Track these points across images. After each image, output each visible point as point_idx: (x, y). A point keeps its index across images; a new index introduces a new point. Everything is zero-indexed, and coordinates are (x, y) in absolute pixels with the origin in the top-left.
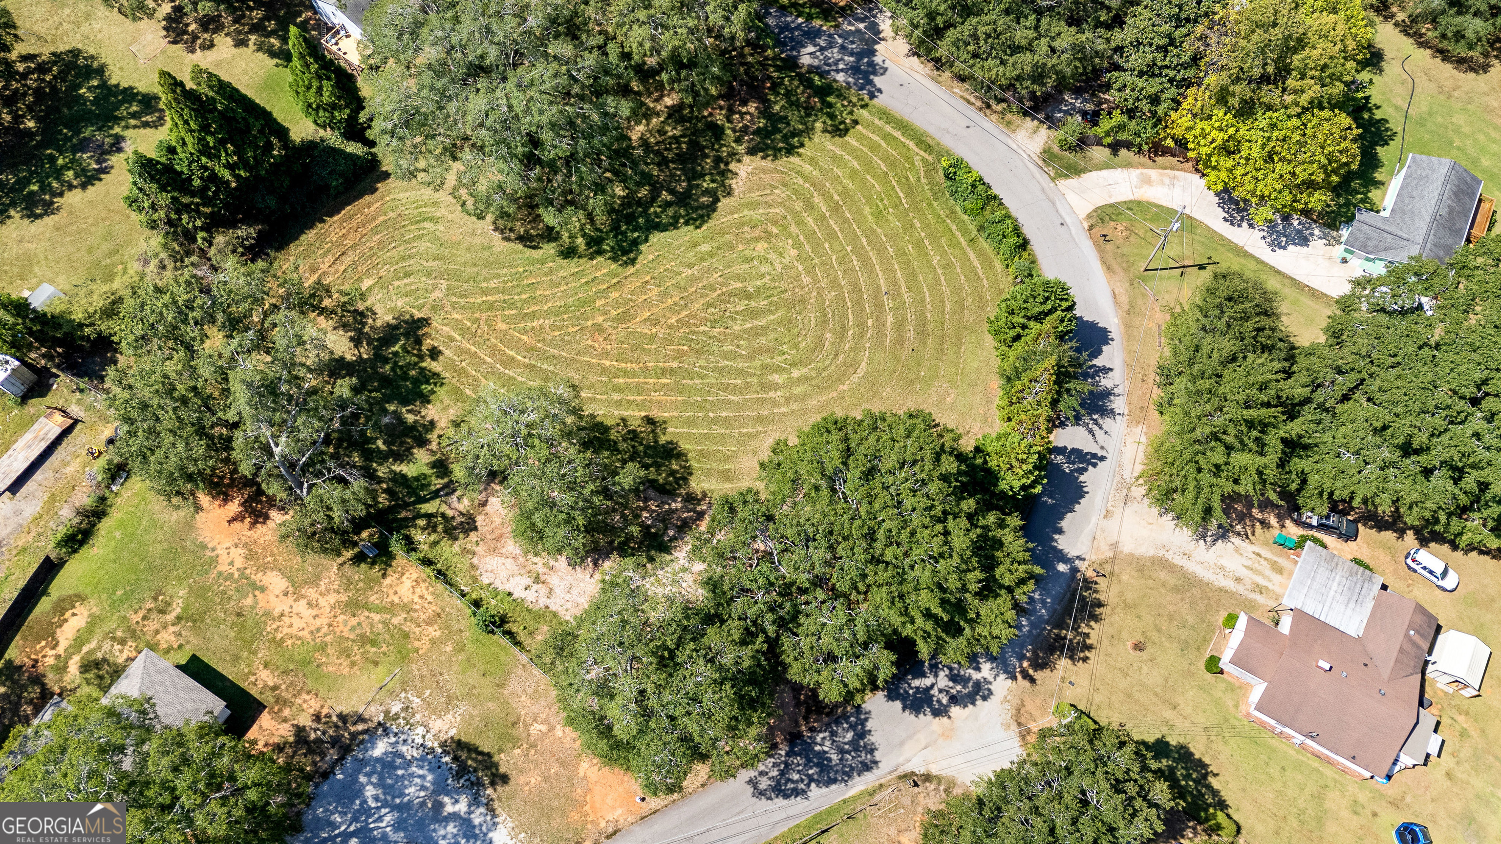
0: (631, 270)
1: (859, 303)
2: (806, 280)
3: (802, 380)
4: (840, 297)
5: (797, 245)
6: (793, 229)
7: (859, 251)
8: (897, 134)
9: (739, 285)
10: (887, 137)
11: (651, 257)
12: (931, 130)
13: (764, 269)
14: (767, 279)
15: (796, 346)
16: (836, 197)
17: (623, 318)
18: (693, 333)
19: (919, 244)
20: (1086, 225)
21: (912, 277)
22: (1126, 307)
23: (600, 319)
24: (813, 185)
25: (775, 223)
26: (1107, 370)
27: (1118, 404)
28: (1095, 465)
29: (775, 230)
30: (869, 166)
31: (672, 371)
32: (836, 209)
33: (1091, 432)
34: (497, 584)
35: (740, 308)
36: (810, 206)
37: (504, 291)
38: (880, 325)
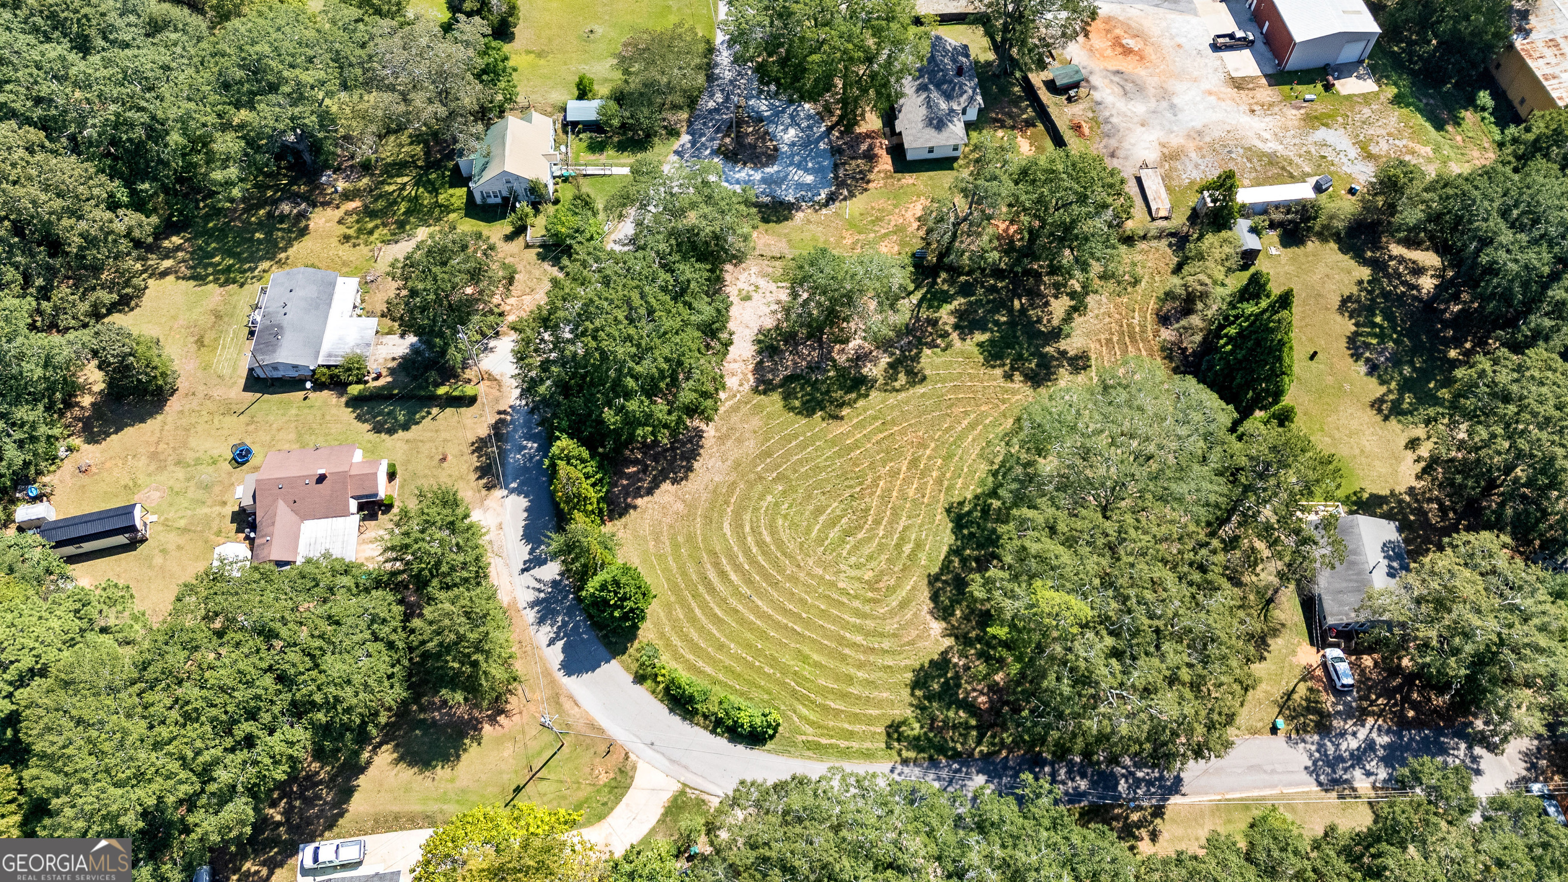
0: (943, 501)
1: (766, 576)
2: (817, 571)
3: (762, 497)
4: (781, 570)
5: (844, 593)
6: (856, 604)
7: (797, 617)
8: (843, 744)
9: (860, 536)
10: (851, 735)
11: (939, 517)
13: (853, 560)
14: (845, 553)
15: (785, 517)
16: (847, 651)
17: (914, 462)
18: (861, 484)
19: (755, 652)
20: (632, 757)
21: (742, 621)
22: (563, 699)
23: (928, 452)
24: (873, 650)
25: (875, 601)
26: (552, 642)
27: (531, 615)
28: (525, 562)
29: (870, 595)
30: (844, 696)
31: (850, 449)
32: (841, 640)
33: (539, 581)
35: (843, 521)
36: (860, 630)
38: (738, 568)
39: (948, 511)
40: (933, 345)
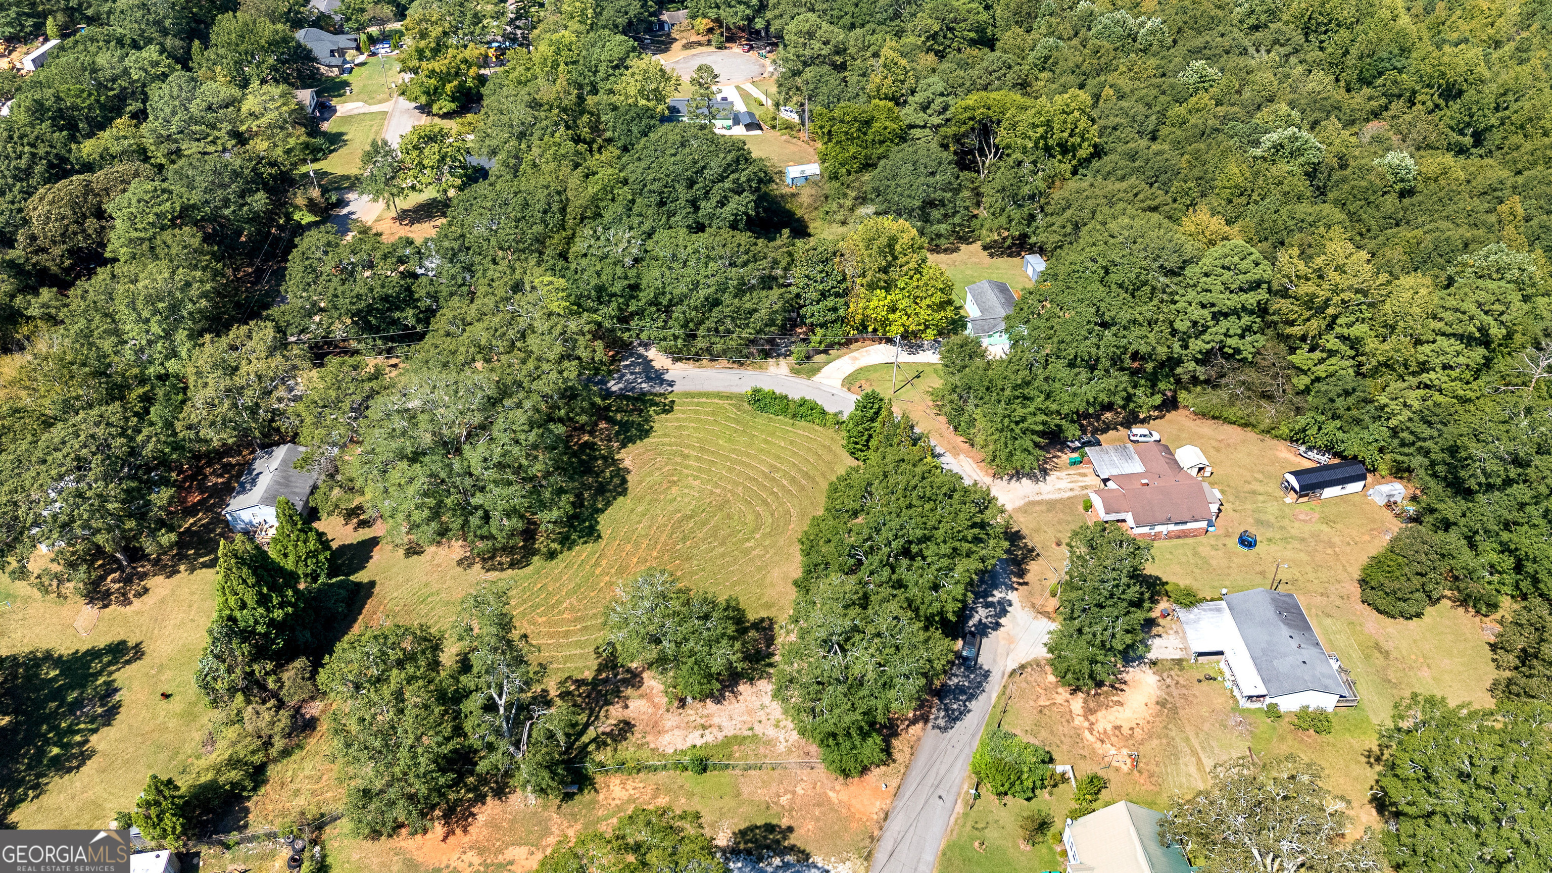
0: (602, 543)
1: (759, 484)
2: (718, 491)
3: (764, 537)
4: (745, 487)
5: (696, 478)
6: (685, 471)
7: (735, 462)
8: (702, 400)
9: (679, 515)
10: (698, 404)
11: (609, 532)
12: (721, 389)
13: (687, 500)
14: (694, 503)
15: (744, 524)
16: (697, 445)
17: (622, 570)
19: (766, 441)
20: (846, 388)
21: (777, 457)
23: (607, 579)
25: (672, 475)
27: (941, 449)
29: (675, 478)
30: (702, 422)
32: (702, 449)
34: (680, 747)
35: (691, 525)
36: (686, 457)
37: (525, 602)
38: (782, 487)
39: (599, 536)
40: (580, 683)
